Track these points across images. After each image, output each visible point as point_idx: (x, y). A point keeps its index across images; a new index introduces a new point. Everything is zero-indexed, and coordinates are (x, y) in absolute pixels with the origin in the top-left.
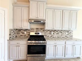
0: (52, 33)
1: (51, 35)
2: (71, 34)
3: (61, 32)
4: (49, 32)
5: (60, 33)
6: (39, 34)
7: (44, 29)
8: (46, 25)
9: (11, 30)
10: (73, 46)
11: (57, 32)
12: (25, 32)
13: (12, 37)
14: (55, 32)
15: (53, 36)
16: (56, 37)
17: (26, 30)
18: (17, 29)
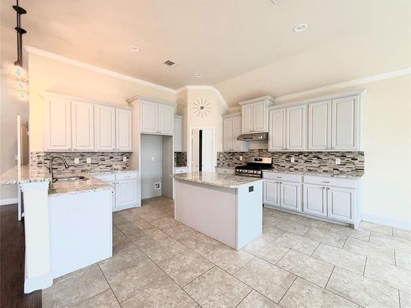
0: (293, 160)
1: (289, 165)
2: (356, 162)
3: (319, 158)
4: (284, 157)
5: (315, 160)
6: (261, 160)
7: (267, 150)
8: (270, 142)
9: (219, 154)
10: (325, 190)
11: (305, 158)
12: (241, 158)
13: (221, 164)
14: (300, 156)
15: (295, 167)
16: (305, 169)
17: (242, 153)
18: (229, 153)
